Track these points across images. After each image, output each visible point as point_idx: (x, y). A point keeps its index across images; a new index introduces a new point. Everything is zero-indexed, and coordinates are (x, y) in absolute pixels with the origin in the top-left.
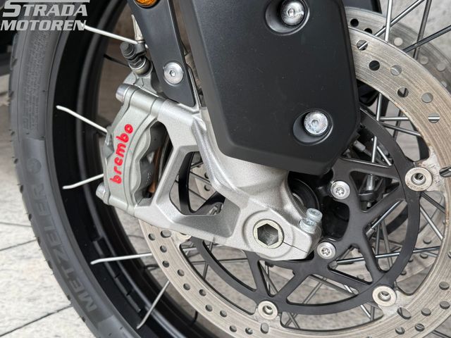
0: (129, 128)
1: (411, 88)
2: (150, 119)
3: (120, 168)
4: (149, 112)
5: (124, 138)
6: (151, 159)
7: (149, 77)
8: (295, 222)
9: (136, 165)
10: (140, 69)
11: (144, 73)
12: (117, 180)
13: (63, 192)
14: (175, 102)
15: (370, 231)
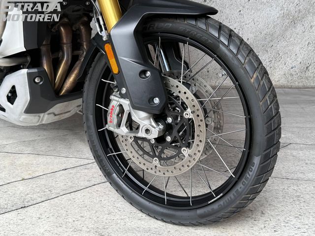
0: (113, 106)
1: (181, 90)
2: (118, 103)
3: (112, 118)
4: (118, 101)
5: (112, 109)
6: (120, 116)
7: (119, 92)
8: (155, 128)
9: (116, 117)
10: (116, 90)
11: (117, 92)
12: (111, 122)
13: (98, 132)
14: (125, 98)
15: (181, 133)
